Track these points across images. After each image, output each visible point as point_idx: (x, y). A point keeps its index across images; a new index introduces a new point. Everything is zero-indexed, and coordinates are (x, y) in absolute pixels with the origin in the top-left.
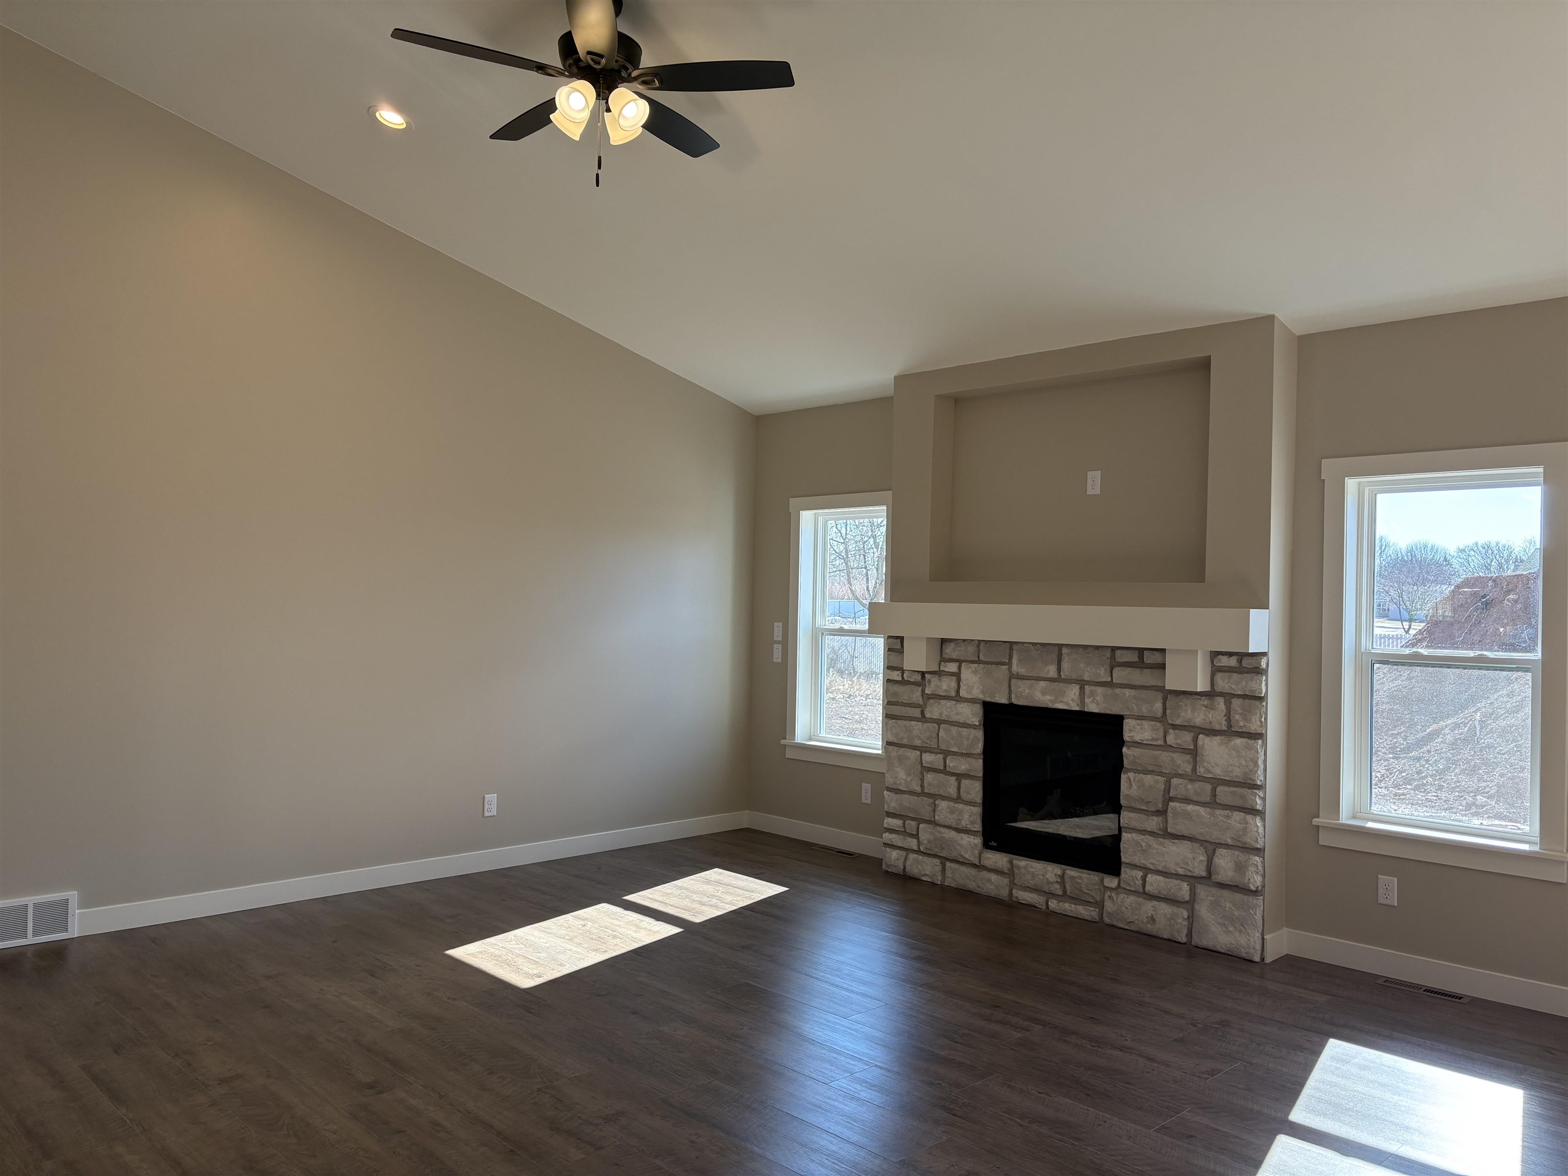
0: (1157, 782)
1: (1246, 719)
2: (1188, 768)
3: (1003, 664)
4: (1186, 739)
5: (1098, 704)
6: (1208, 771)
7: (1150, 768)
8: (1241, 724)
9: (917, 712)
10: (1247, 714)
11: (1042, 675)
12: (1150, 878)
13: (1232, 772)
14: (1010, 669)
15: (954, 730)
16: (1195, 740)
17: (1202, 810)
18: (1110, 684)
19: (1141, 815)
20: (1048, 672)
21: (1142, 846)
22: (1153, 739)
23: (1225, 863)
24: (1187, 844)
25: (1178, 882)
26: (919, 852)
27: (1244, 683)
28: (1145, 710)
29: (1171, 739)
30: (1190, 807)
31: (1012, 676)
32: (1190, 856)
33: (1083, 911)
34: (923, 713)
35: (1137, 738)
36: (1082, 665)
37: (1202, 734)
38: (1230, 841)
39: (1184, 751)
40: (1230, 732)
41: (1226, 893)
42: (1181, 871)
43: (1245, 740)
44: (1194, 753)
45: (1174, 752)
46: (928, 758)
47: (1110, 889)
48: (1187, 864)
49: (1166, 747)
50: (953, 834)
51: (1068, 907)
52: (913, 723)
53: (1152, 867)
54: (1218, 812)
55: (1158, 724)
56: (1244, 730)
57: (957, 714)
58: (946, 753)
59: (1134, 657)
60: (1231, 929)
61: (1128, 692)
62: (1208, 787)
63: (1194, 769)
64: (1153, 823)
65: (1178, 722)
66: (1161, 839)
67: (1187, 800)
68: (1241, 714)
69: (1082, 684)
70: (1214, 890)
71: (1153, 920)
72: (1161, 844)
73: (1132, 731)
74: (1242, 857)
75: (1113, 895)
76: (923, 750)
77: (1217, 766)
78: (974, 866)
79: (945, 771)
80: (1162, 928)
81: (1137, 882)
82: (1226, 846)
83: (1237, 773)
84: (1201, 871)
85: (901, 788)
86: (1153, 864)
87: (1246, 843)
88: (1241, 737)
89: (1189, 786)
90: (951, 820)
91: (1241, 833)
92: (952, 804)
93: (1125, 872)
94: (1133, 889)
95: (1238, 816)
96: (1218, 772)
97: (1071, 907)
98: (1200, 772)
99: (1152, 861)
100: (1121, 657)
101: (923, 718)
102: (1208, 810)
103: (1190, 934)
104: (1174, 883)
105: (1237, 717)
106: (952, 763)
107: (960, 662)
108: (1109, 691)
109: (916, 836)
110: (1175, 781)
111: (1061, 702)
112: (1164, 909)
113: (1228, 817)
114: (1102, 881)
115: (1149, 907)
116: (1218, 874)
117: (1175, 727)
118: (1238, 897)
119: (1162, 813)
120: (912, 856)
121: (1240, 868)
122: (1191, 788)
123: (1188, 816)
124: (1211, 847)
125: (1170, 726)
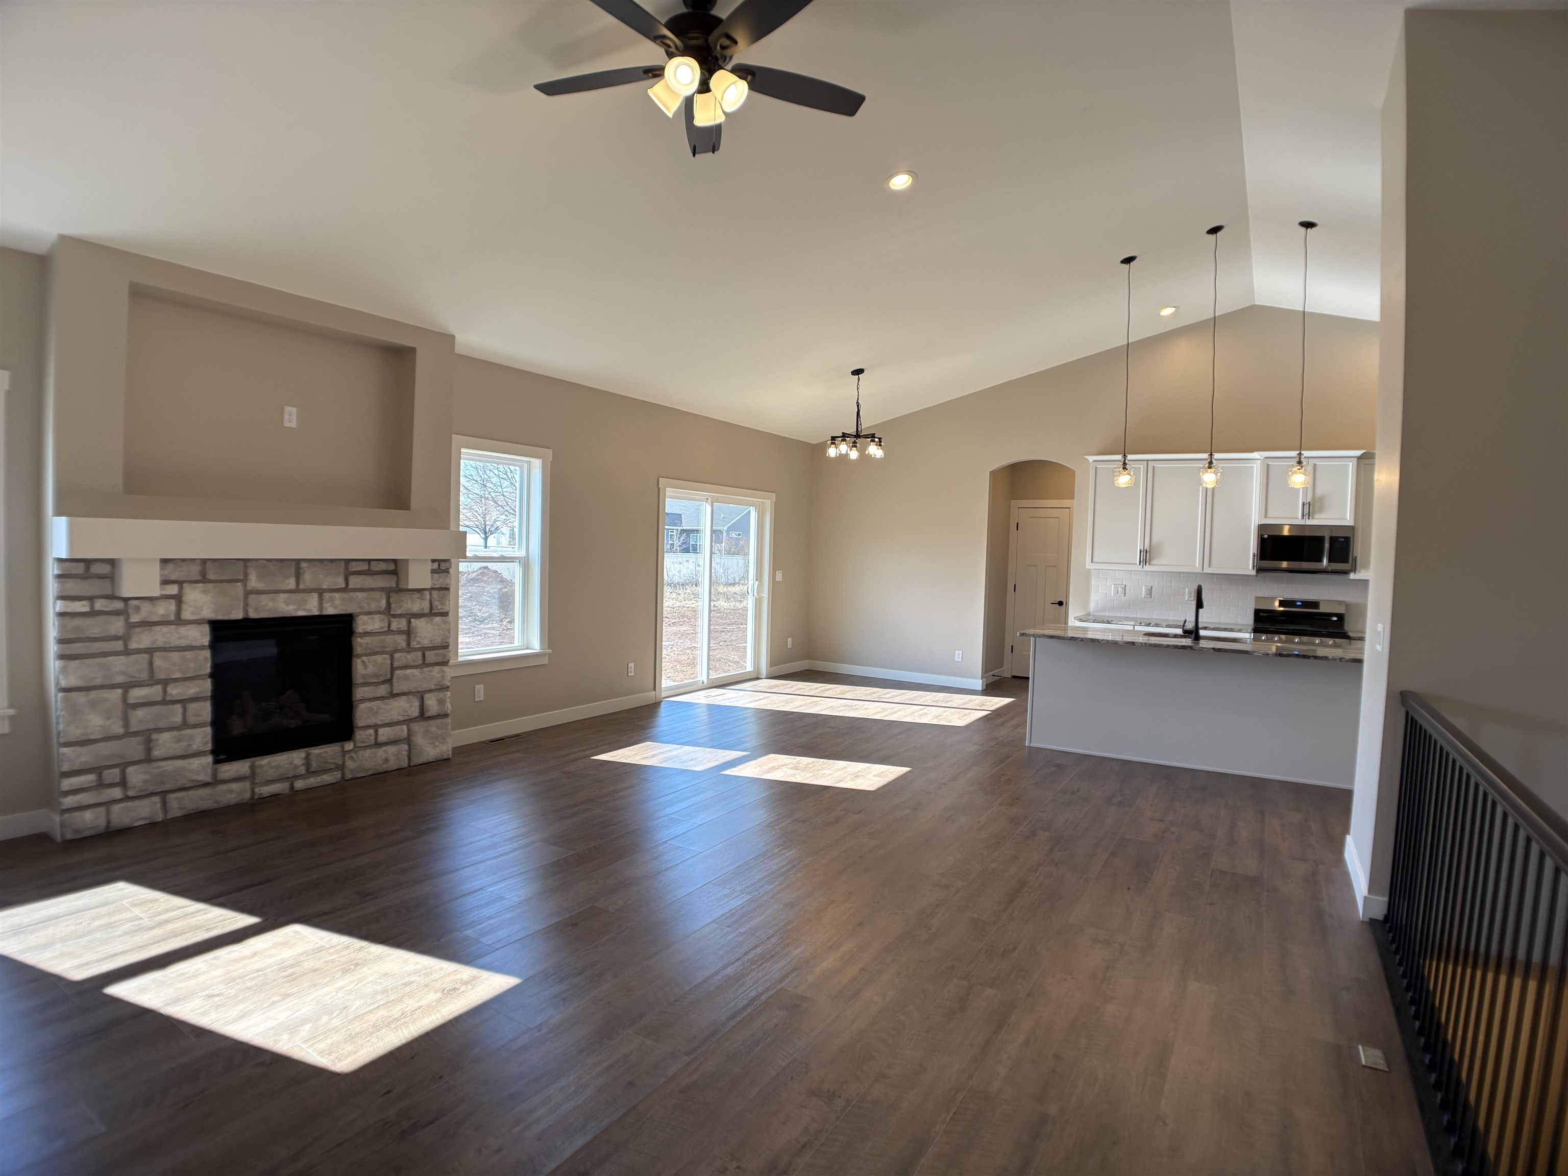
0: (385, 659)
1: (443, 604)
2: (404, 644)
3: (237, 581)
4: (402, 624)
5: (335, 607)
6: (419, 643)
7: (377, 650)
8: (439, 607)
9: (119, 645)
10: (443, 599)
11: (283, 588)
12: (381, 731)
13: (435, 640)
14: (245, 586)
15: (175, 656)
16: (409, 623)
17: (414, 671)
18: (346, 589)
19: (372, 687)
20: (289, 584)
21: (373, 710)
22: (382, 628)
23: (432, 702)
24: (404, 698)
25: (400, 727)
26: (127, 798)
27: (442, 580)
28: (373, 607)
29: (394, 626)
30: (409, 671)
31: (248, 593)
32: (408, 705)
33: (327, 778)
34: (126, 646)
35: (369, 628)
36: (321, 576)
37: (413, 618)
38: (433, 687)
39: (400, 632)
40: (432, 613)
41: (432, 722)
42: (401, 718)
43: (440, 617)
44: (408, 633)
45: (394, 634)
46: (137, 694)
47: (349, 751)
48: (407, 711)
49: (389, 631)
50: (179, 763)
51: (313, 781)
52: (111, 658)
53: (380, 723)
54: (426, 670)
55: (382, 616)
56: (441, 611)
57: (180, 638)
58: (165, 683)
59: (365, 567)
60: (437, 744)
61: (360, 595)
62: (420, 654)
63: (409, 644)
64: (382, 690)
65: (399, 612)
66: (386, 701)
67: (406, 667)
68: (438, 601)
69: (321, 592)
70: (423, 723)
71: (387, 760)
72: (386, 704)
73: (363, 624)
74: (441, 695)
75: (353, 755)
76: (127, 687)
77: (425, 638)
78: (206, 785)
79: (164, 702)
80: (393, 765)
81: (371, 738)
82: (430, 691)
83: (438, 641)
84: (415, 712)
85: (93, 737)
86: (381, 720)
87: (444, 685)
88: (437, 616)
89: (409, 657)
90: (178, 749)
91: (440, 679)
92: (175, 733)
93: (359, 735)
94: (367, 744)
95: (437, 669)
96: (426, 643)
97: (316, 779)
98: (413, 645)
99: (381, 718)
100: (354, 567)
101: (127, 652)
102: (419, 670)
103: (409, 758)
104: (397, 728)
105: (436, 603)
106: (174, 691)
107: (180, 583)
108: (345, 595)
109: (123, 783)
110: (397, 655)
111: (304, 609)
112: (391, 749)
113: (431, 671)
114: (343, 747)
115: (381, 753)
116: (429, 711)
117: (394, 616)
118: (439, 722)
119: (389, 681)
120: (116, 808)
121: (441, 702)
122: (411, 658)
123: (406, 678)
124: (421, 695)
125: (390, 616)
